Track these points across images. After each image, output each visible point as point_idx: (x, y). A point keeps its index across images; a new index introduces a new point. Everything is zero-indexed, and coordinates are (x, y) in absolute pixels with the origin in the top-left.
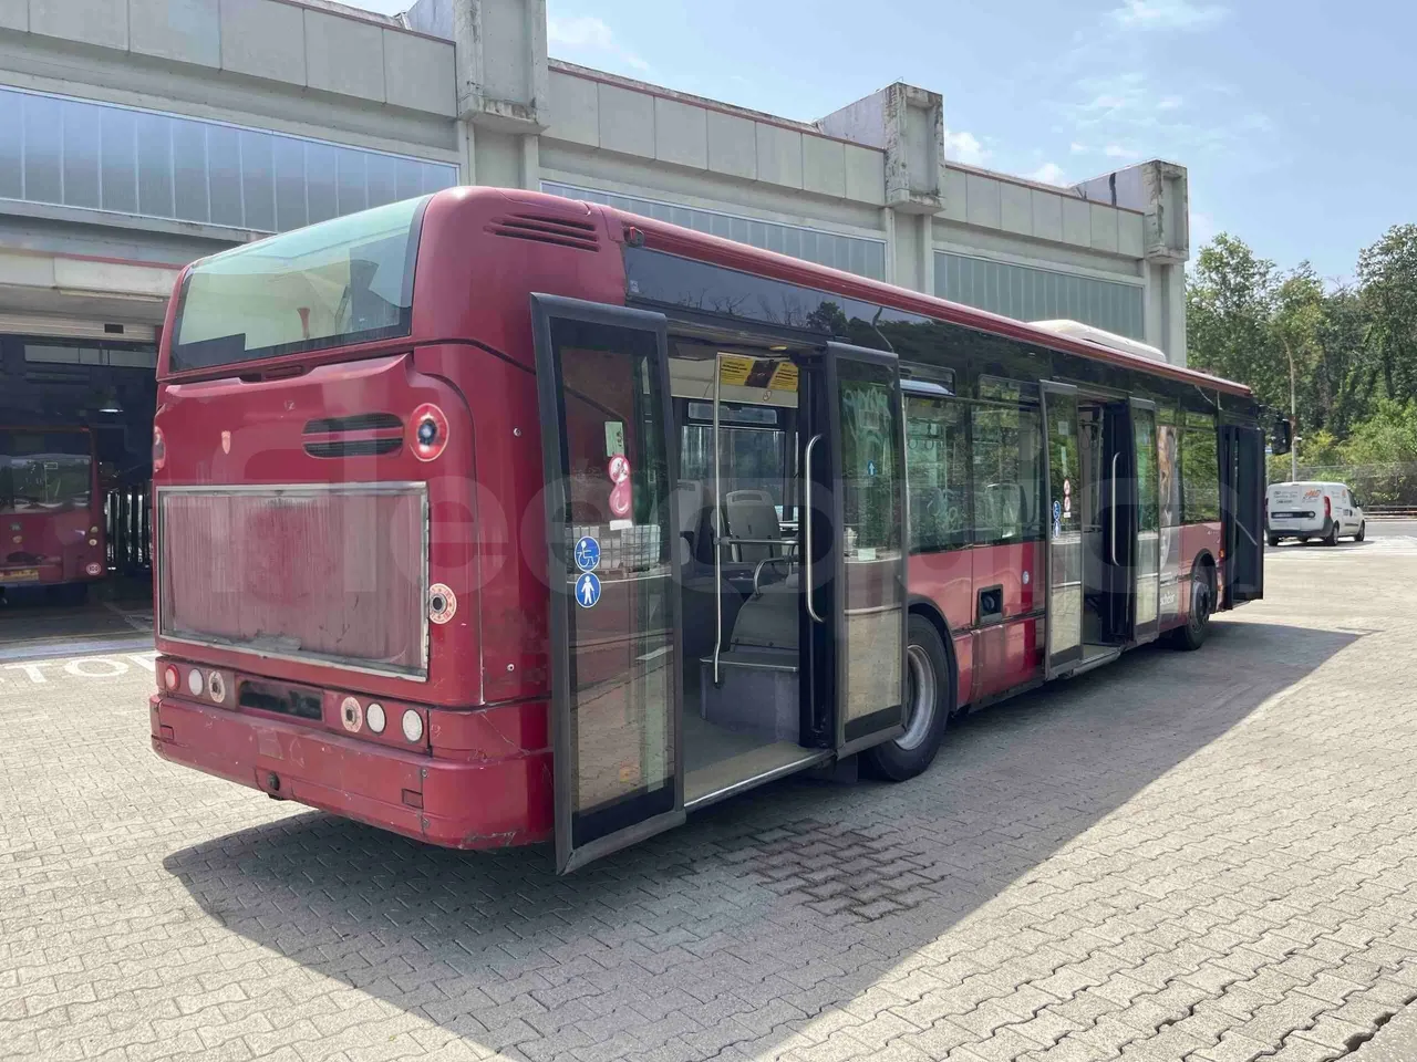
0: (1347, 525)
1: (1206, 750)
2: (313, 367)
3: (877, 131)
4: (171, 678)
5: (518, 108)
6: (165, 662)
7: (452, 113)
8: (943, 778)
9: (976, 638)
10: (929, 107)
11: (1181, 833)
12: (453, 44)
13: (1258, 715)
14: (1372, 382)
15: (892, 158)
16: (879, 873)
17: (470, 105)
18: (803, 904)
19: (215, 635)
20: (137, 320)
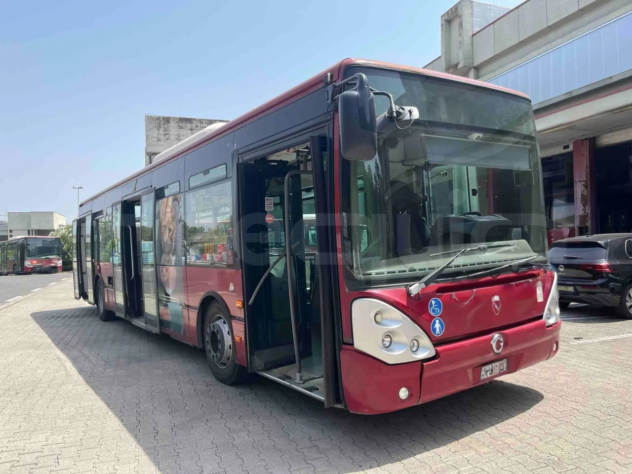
9: (107, 291)
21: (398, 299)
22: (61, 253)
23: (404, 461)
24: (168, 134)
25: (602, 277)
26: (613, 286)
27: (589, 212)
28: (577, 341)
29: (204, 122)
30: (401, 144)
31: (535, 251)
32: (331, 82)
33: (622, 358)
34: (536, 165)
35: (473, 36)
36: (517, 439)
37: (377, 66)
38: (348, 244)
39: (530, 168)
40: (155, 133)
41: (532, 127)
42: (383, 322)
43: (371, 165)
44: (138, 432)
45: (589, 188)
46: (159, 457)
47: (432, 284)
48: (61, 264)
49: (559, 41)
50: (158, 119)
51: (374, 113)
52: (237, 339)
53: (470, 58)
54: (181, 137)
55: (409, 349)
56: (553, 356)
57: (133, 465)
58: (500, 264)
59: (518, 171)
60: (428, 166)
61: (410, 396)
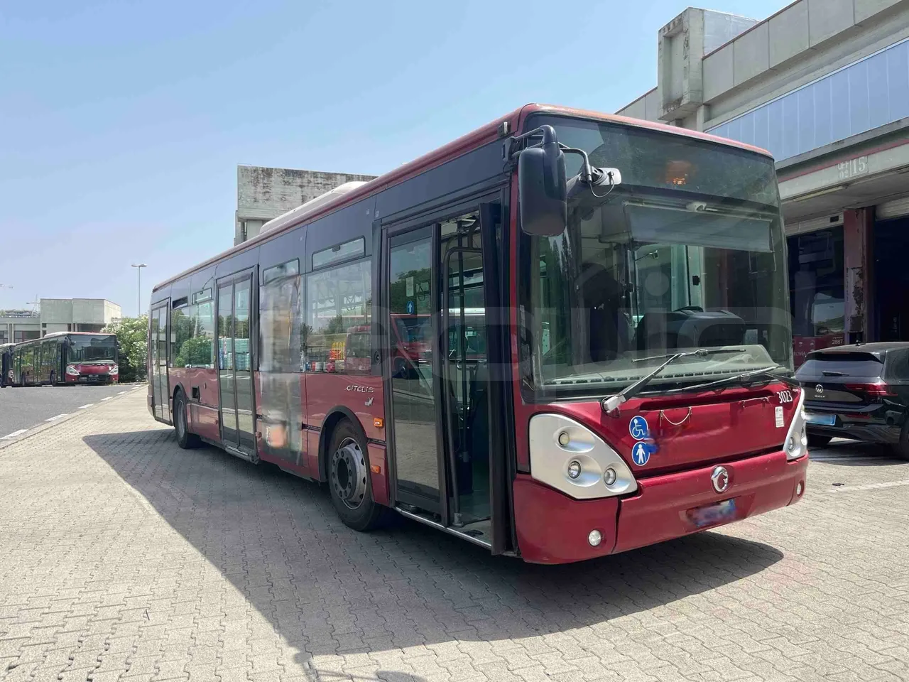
21: (590, 417)
22: (117, 357)
23: (594, 626)
24: (268, 192)
25: (876, 402)
26: (889, 415)
27: (865, 311)
28: (837, 488)
29: (319, 176)
30: (598, 213)
31: (775, 361)
32: (509, 134)
33: (896, 510)
34: (779, 245)
35: (703, 60)
36: (743, 605)
37: (567, 114)
38: (526, 348)
39: (771, 249)
40: (250, 190)
41: (774, 194)
42: (571, 444)
43: (557, 242)
44: (247, 583)
45: (866, 278)
46: (277, 613)
47: (633, 399)
48: (116, 373)
49: (826, 69)
50: (256, 170)
51: (564, 173)
52: (374, 468)
53: (699, 91)
54: (287, 197)
55: (603, 481)
56: (796, 501)
57: (244, 622)
58: (725, 375)
59: (755, 252)
60: (633, 244)
61: (603, 542)
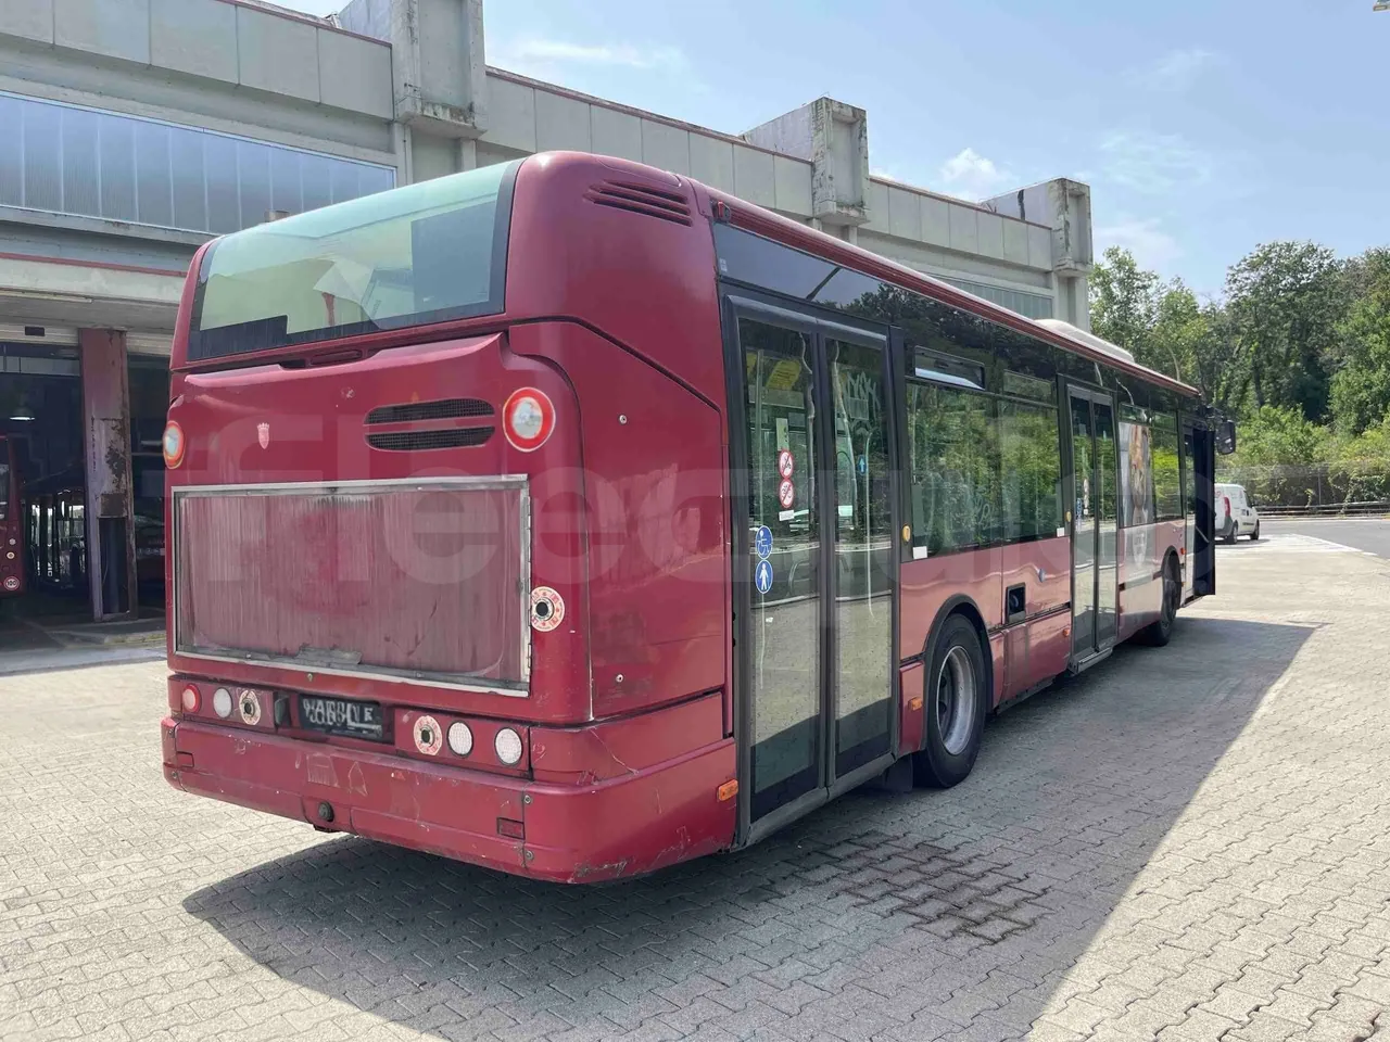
0: (1245, 524)
1: (1236, 746)
2: (378, 350)
3: (804, 142)
4: (190, 699)
5: (456, 112)
6: (179, 682)
7: (387, 115)
8: (987, 782)
9: (1007, 637)
10: (853, 122)
11: (1260, 834)
12: (390, 46)
13: (1263, 709)
14: (1244, 390)
15: (820, 170)
16: (975, 888)
17: (407, 107)
18: (913, 926)
19: (249, 650)
20: (61, 323)
27: (129, 486)
45: (128, 436)
